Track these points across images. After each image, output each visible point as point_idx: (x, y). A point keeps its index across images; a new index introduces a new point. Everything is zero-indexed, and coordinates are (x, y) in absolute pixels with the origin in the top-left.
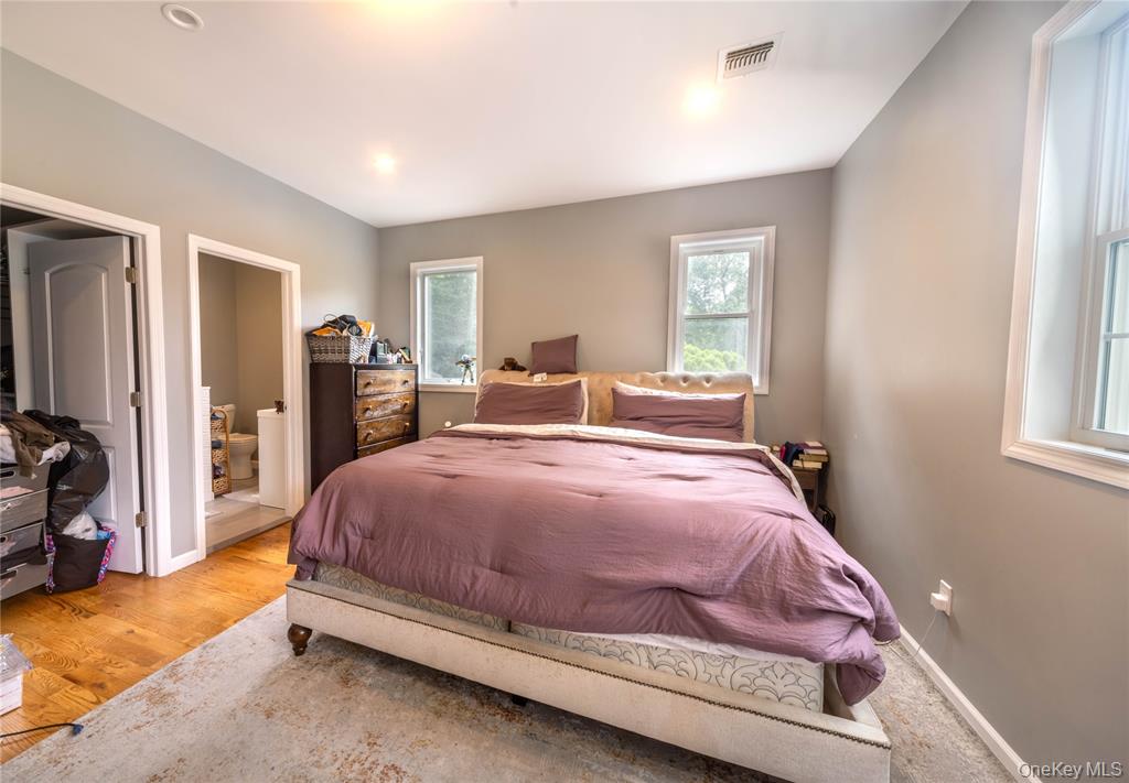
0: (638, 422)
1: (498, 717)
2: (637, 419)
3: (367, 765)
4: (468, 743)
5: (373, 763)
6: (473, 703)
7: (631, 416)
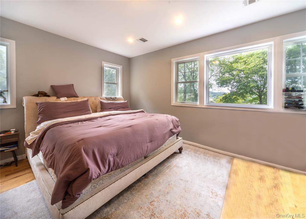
0: (111, 109)
1: (146, 180)
2: (110, 109)
3: (148, 209)
4: (150, 186)
5: (148, 208)
6: (140, 183)
7: (109, 108)
